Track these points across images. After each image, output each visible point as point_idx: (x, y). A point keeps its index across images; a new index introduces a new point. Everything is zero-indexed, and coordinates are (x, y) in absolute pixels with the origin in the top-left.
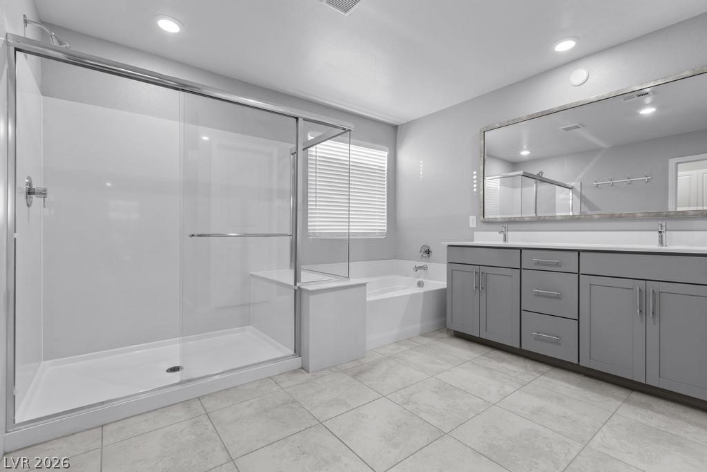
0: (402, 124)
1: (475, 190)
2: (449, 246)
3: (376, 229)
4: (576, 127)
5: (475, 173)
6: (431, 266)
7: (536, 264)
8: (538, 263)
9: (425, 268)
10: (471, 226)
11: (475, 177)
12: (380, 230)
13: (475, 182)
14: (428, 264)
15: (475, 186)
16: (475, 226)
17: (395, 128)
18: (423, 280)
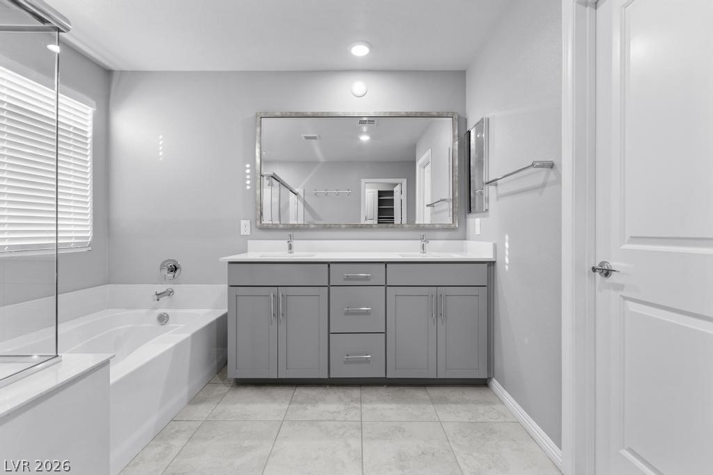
0: (122, 72)
1: (248, 187)
2: (230, 263)
3: (71, 238)
4: (315, 138)
5: (248, 166)
6: (181, 290)
7: (345, 279)
8: (348, 278)
9: (169, 293)
10: (243, 233)
11: (248, 171)
12: (76, 238)
13: (248, 177)
14: (176, 288)
15: (248, 182)
16: (248, 233)
17: (108, 73)
18: (168, 311)
